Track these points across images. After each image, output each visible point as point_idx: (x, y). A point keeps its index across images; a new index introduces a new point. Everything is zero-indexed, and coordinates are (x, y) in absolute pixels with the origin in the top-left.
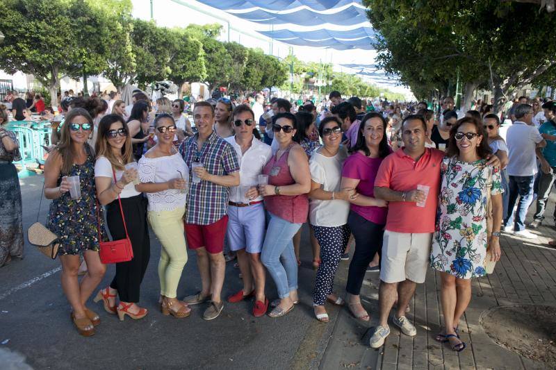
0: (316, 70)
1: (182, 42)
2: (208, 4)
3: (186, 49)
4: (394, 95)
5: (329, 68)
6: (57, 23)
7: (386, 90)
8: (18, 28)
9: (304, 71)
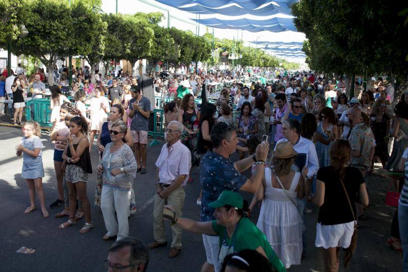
0: (229, 45)
1: (141, 31)
2: (165, 4)
3: (143, 36)
4: (290, 65)
5: (240, 44)
6: (65, 22)
7: (283, 61)
8: (37, 25)
9: (220, 47)
